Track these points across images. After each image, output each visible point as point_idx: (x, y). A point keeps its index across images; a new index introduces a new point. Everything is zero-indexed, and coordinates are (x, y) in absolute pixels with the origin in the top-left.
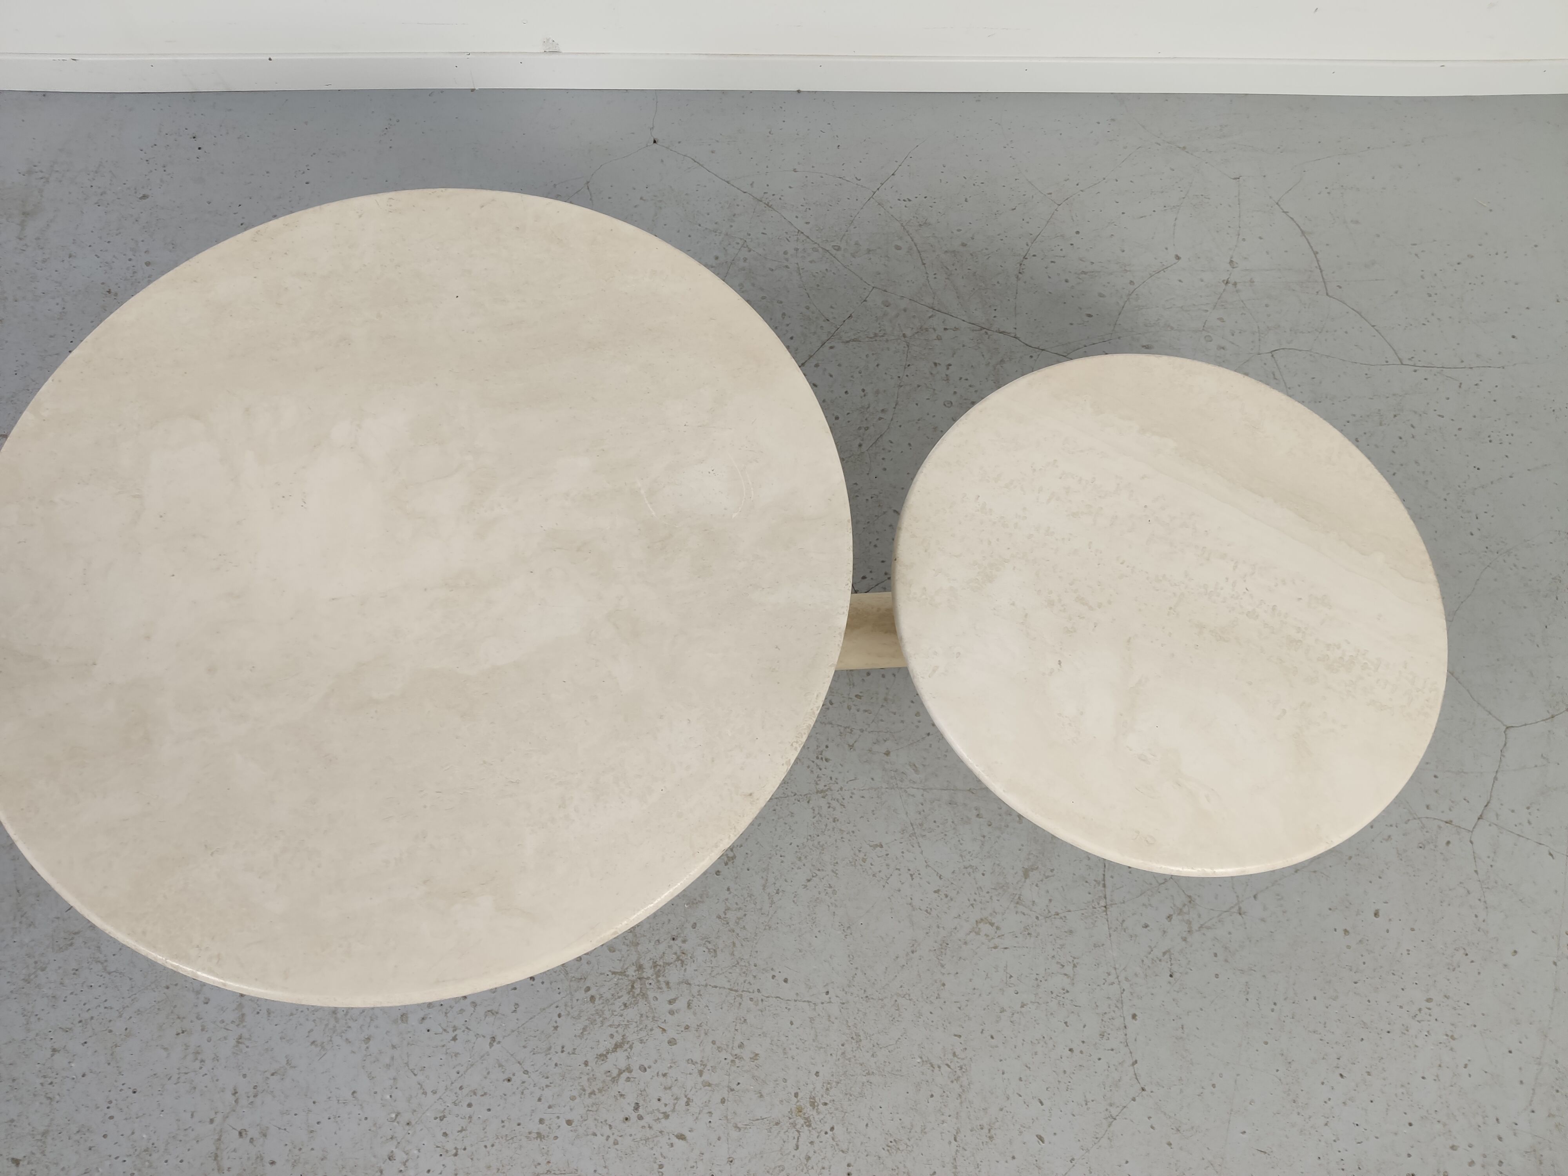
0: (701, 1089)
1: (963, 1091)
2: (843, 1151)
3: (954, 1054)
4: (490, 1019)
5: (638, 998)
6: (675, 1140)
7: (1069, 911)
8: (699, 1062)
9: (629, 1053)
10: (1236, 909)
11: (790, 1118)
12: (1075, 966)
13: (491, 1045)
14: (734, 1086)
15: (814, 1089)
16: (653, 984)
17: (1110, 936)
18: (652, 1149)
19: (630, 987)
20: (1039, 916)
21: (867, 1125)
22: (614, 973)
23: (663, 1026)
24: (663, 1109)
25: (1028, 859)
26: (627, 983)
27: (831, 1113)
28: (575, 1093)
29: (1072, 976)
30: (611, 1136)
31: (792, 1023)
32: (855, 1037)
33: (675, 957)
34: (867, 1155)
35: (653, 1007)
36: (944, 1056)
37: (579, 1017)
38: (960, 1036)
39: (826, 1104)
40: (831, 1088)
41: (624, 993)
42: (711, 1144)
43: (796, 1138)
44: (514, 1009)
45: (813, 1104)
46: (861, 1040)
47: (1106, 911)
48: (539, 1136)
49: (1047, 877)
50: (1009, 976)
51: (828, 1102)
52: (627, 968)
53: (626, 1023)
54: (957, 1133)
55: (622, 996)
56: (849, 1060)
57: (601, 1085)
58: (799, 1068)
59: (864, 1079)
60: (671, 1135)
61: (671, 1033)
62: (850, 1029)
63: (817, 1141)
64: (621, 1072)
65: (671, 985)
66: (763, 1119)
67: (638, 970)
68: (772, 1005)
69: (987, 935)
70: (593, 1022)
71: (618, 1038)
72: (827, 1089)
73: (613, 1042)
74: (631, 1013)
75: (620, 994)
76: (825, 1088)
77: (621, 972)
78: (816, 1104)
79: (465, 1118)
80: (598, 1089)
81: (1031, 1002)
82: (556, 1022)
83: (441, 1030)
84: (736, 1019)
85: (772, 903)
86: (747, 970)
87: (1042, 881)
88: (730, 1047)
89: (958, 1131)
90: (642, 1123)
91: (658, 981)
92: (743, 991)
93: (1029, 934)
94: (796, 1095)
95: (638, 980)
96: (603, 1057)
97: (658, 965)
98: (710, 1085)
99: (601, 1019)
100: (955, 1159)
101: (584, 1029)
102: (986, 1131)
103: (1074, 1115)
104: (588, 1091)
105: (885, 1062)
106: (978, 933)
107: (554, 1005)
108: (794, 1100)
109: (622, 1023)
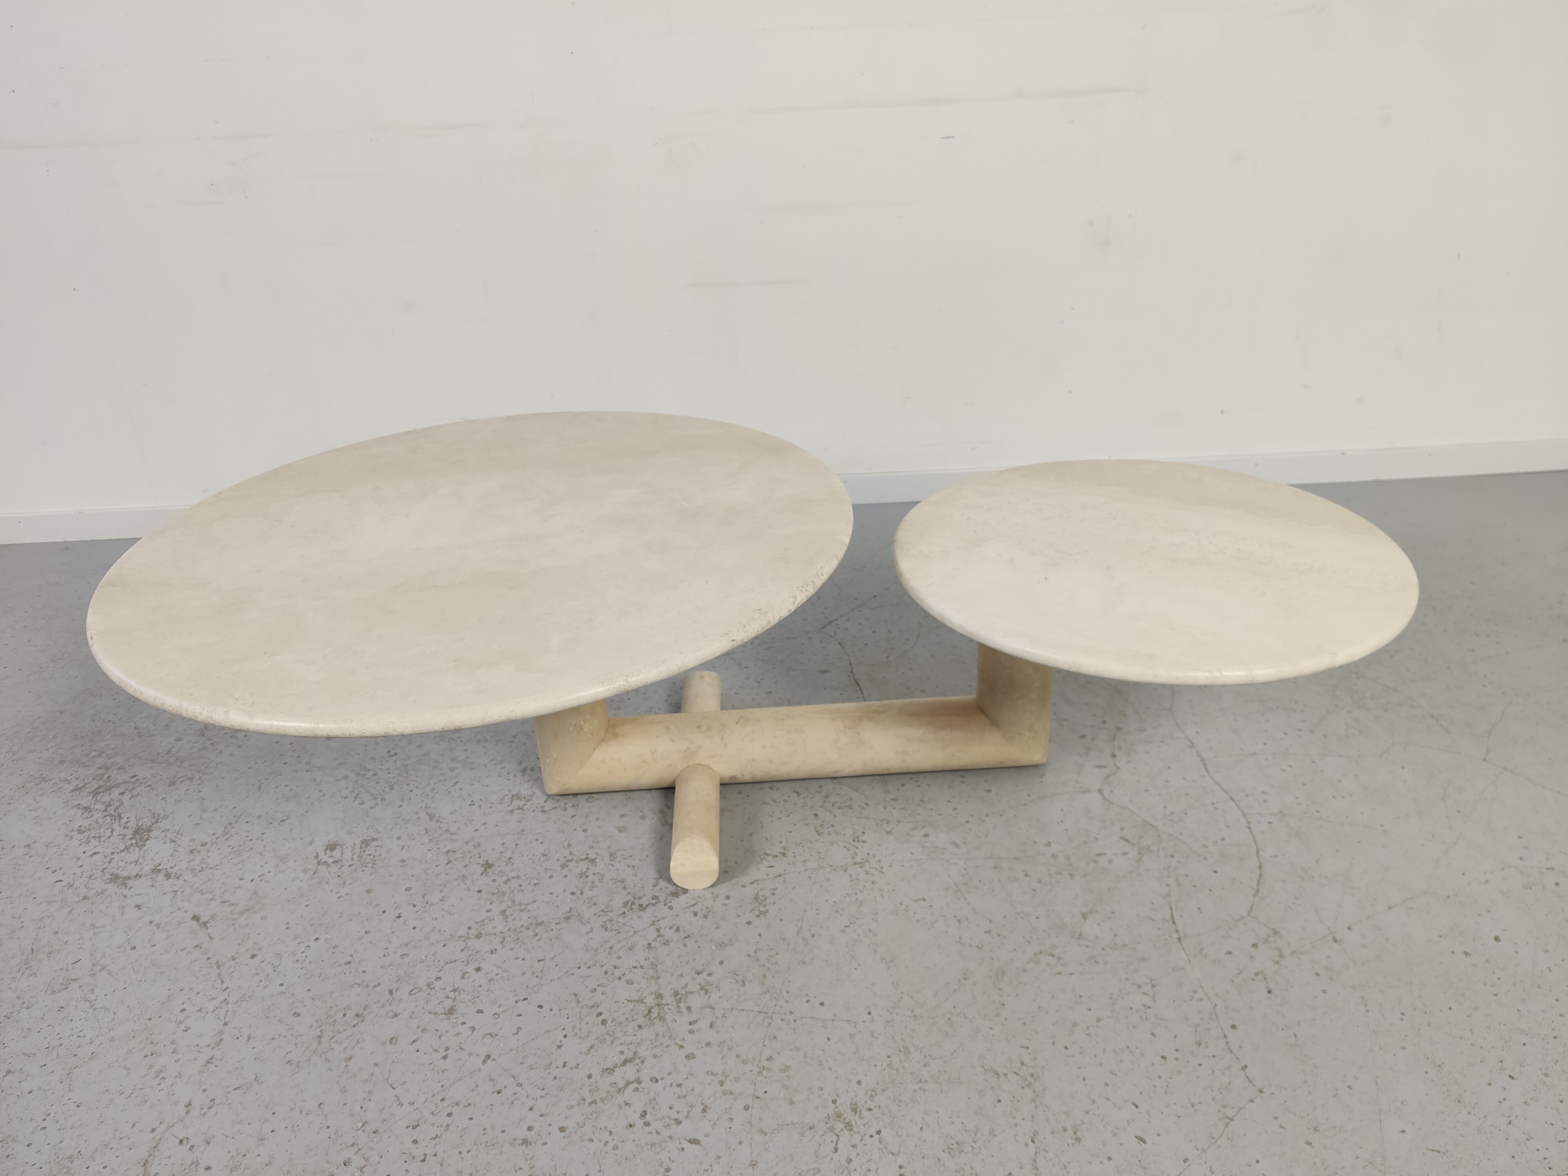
0: (721, 1097)
1: (1038, 1096)
2: (893, 1154)
3: (1023, 1063)
4: (489, 1040)
5: (655, 1020)
6: (687, 1145)
7: (1139, 943)
8: (720, 1074)
9: (640, 1067)
10: (1330, 938)
11: (827, 1123)
12: (1153, 986)
13: (484, 1062)
14: (760, 1094)
15: (856, 1096)
16: (672, 1009)
17: (1190, 961)
18: (659, 1153)
19: (647, 1012)
20: (1105, 948)
21: (921, 1129)
22: (629, 1001)
23: (681, 1043)
24: (675, 1115)
25: (1085, 905)
26: (645, 1009)
27: (877, 1118)
28: (573, 1103)
29: (1152, 994)
30: (611, 1141)
31: (829, 1039)
32: (902, 1049)
33: (699, 987)
34: (923, 1158)
35: (671, 1027)
36: (1011, 1065)
37: (588, 1036)
38: (1028, 1048)
39: (870, 1110)
40: (876, 1095)
41: (639, 1016)
42: (730, 1148)
43: (835, 1142)
44: (517, 1032)
45: (855, 1110)
46: (910, 1053)
47: (1180, 942)
48: (525, 1142)
49: (1109, 918)
50: (1078, 996)
51: (873, 1108)
52: (645, 997)
53: (638, 1041)
54: (1034, 1135)
55: (637, 1019)
56: (897, 1070)
57: (604, 1095)
58: (837, 1078)
59: (916, 1087)
60: (682, 1141)
61: (689, 1049)
62: (897, 1043)
63: (860, 1144)
64: (628, 1084)
65: (692, 1010)
66: (794, 1124)
67: (657, 998)
68: (806, 1024)
69: (1048, 964)
70: (602, 1041)
71: (629, 1054)
72: (872, 1096)
73: (623, 1058)
74: (646, 1033)
75: (635, 1018)
76: (869, 1095)
77: (638, 1000)
78: (858, 1110)
79: (442, 1126)
80: (601, 1099)
81: (1108, 1017)
82: (561, 1042)
83: (431, 1050)
84: (765, 1036)
85: (807, 944)
86: (779, 996)
87: (1103, 921)
88: (758, 1060)
89: (1035, 1133)
90: (648, 1129)
91: (678, 1007)
92: (773, 1013)
93: (1096, 962)
95: (657, 1006)
96: (610, 1070)
97: (679, 994)
98: (731, 1093)
99: (612, 1038)
100: (1035, 1161)
101: (591, 1047)
102: (1070, 1132)
104: (588, 1100)
105: (939, 1071)
106: (1038, 963)
107: (561, 1028)
108: (832, 1106)
109: (634, 1041)
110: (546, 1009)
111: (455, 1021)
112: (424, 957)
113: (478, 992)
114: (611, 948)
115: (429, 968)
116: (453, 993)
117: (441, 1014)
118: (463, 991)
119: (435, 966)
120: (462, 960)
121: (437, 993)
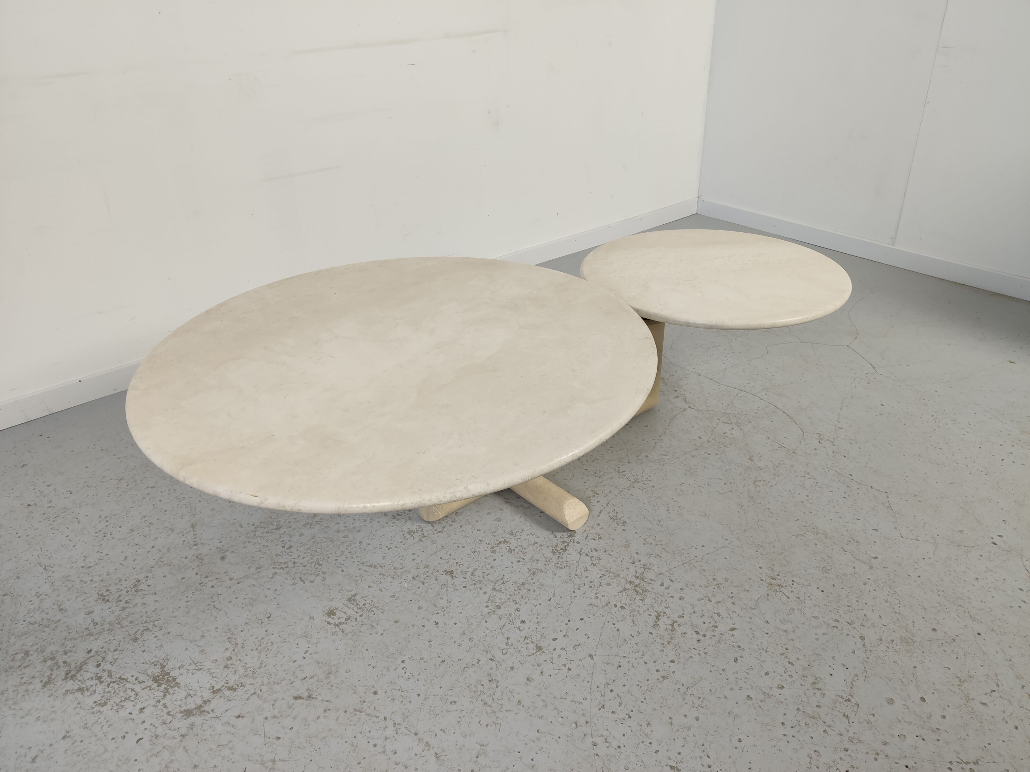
0: (718, 606)
1: (825, 535)
2: (809, 586)
3: (805, 526)
4: (579, 649)
5: (644, 593)
6: (732, 633)
7: (783, 461)
9: (667, 616)
10: (837, 428)
11: (771, 590)
12: (808, 474)
13: (592, 659)
14: (731, 595)
15: (766, 573)
16: (645, 584)
17: (808, 459)
18: (726, 643)
20: (774, 468)
21: (805, 570)
22: (620, 592)
23: (669, 595)
24: (711, 625)
25: (746, 456)
26: (632, 591)
27: (785, 577)
28: (661, 648)
29: (811, 477)
30: (700, 652)
31: (726, 558)
32: (758, 546)
33: (643, 569)
34: (820, 580)
35: (656, 592)
36: (802, 529)
37: (624, 618)
38: (799, 520)
39: (778, 575)
40: (773, 568)
41: (635, 596)
42: (750, 623)
43: (783, 595)
44: (588, 637)
45: (773, 578)
46: (762, 546)
47: (795, 453)
48: (664, 677)
49: (760, 456)
50: (789, 491)
52: (625, 586)
53: (650, 606)
54: (843, 549)
55: (636, 598)
56: (767, 554)
57: (669, 637)
58: (750, 571)
59: (782, 557)
60: (727, 632)
61: (677, 596)
62: (752, 545)
63: (793, 589)
64: (672, 626)
65: (653, 579)
66: (760, 598)
67: (632, 584)
68: (708, 558)
69: (763, 485)
70: (634, 616)
71: (654, 614)
72: (772, 570)
73: (654, 617)
74: (648, 601)
75: (634, 597)
76: (770, 570)
77: (624, 590)
79: (615, 698)
80: (670, 639)
81: (809, 493)
82: (615, 628)
83: (558, 671)
84: (700, 572)
85: (662, 526)
86: (681, 553)
88: (710, 583)
90: (708, 637)
91: (646, 582)
92: (689, 561)
93: (778, 475)
94: (762, 580)
95: (636, 587)
96: (656, 625)
97: (638, 577)
98: (719, 602)
99: (636, 612)
101: (633, 621)
102: (852, 541)
103: (875, 515)
104: (666, 643)
105: (782, 546)
106: (759, 486)
107: (607, 622)
108: (763, 583)
109: (648, 607)
110: (586, 618)
111: (548, 651)
112: (483, 634)
113: (539, 631)
114: (576, 575)
115: (495, 637)
116: (526, 640)
117: (535, 653)
118: (531, 636)
119: (497, 634)
120: (507, 623)
121: (518, 645)
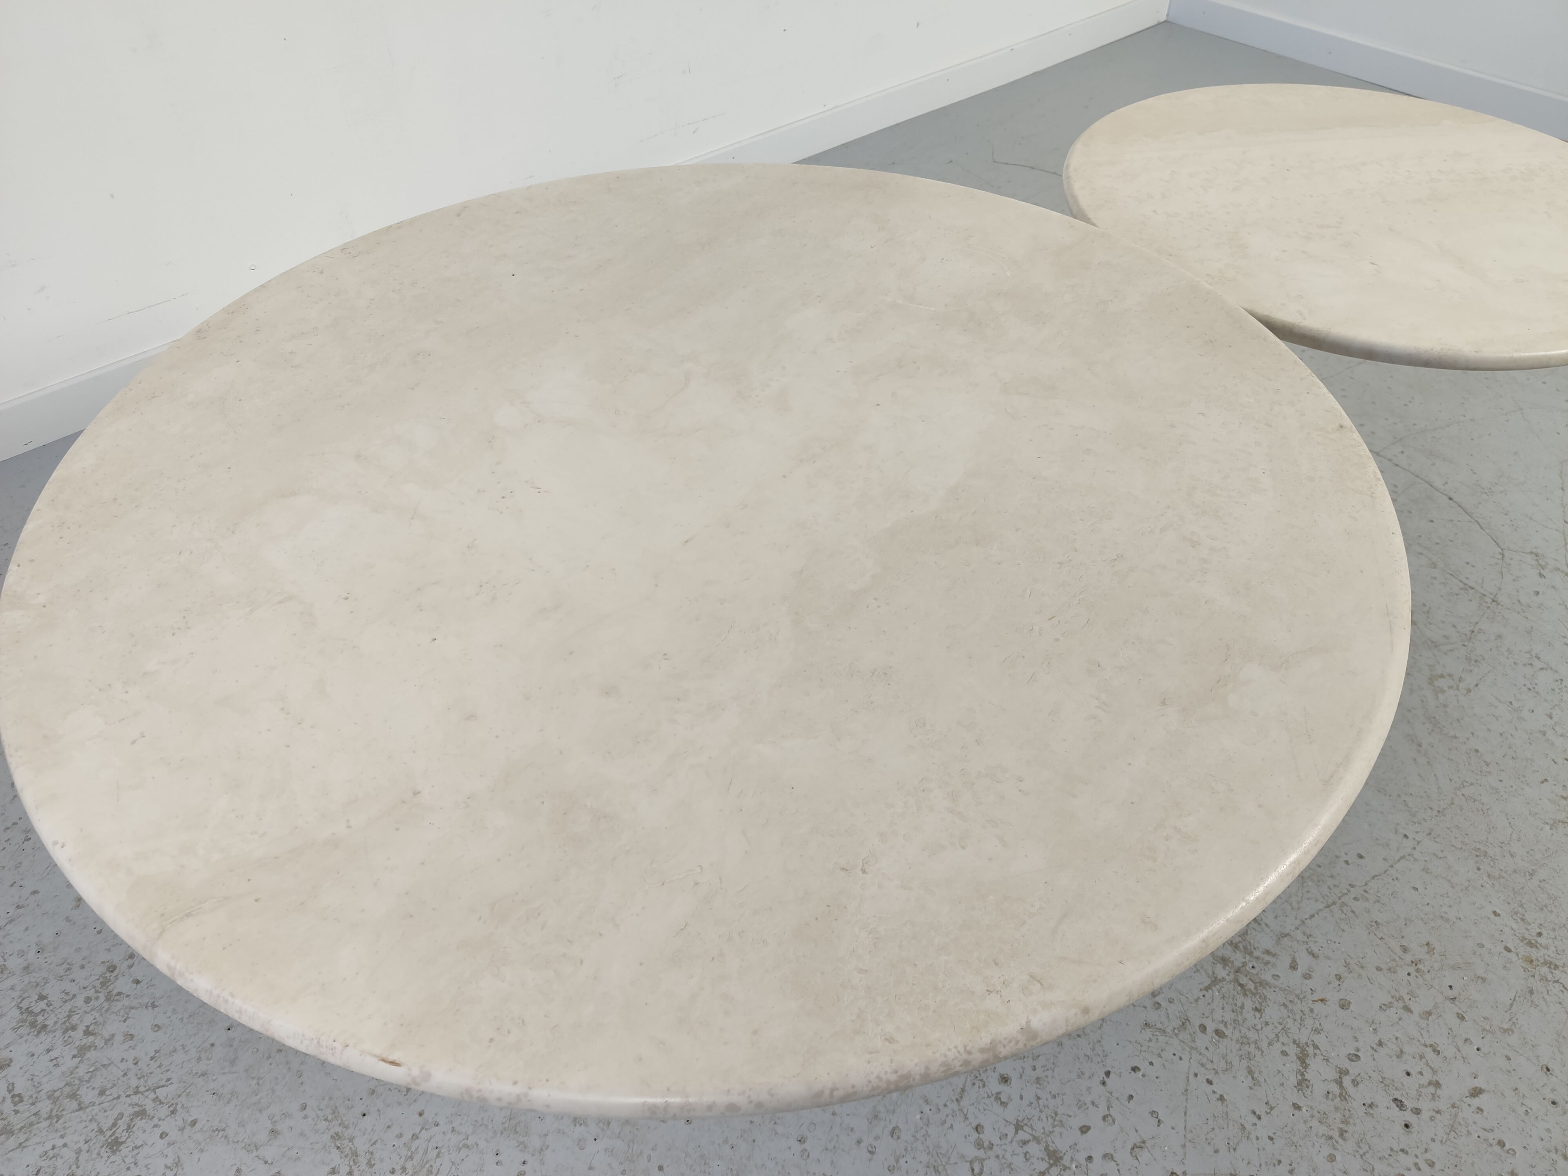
0: (1428, 1024)
4: (1144, 1156)
5: (1259, 991)
6: (1476, 1102)
7: (1477, 623)
8: (1393, 1000)
9: (1322, 1054)
11: (1533, 976)
12: (1538, 658)
14: (1450, 993)
15: (1512, 929)
16: (1255, 965)
17: (1527, 618)
18: (1469, 1133)
19: (1239, 988)
20: (1463, 643)
22: (1207, 989)
23: (1316, 997)
24: (1424, 1080)
26: (1231, 986)
27: (1556, 938)
28: (1327, 1151)
29: (1546, 666)
30: (1417, 1161)
31: (1416, 889)
32: (1477, 854)
35: (1284, 986)
36: (1559, 806)
37: (1229, 1063)
38: (1546, 780)
39: (1540, 934)
40: (1524, 915)
41: (1240, 1000)
42: (1509, 1072)
43: (1564, 990)
44: (1157, 1120)
45: (1530, 944)
46: (1486, 852)
47: (1498, 604)
50: (1509, 704)
51: (1539, 931)
52: (1213, 973)
53: (1280, 1027)
55: (1243, 1004)
56: (1500, 877)
57: (1339, 1116)
58: (1476, 923)
59: (1535, 882)
60: (1465, 1100)
61: (1333, 997)
62: (1465, 851)
64: (1340, 1083)
65: (1272, 950)
66: (1514, 1000)
67: (1226, 965)
68: (1379, 888)
69: (1451, 687)
70: (1249, 1057)
71: (1292, 1050)
72: (1522, 919)
73: (1293, 1058)
74: (1272, 1013)
75: (1239, 1004)
76: (1519, 921)
77: (1212, 981)
78: (1533, 942)
80: (1343, 1122)
81: (1551, 709)
82: (1214, 1092)
84: (1369, 929)
86: (1317, 876)
87: (1428, 617)
88: (1398, 959)
90: (1425, 1115)
91: (1257, 958)
92: (1340, 898)
93: (1476, 662)
95: (1238, 974)
96: (1302, 1084)
97: (1236, 944)
98: (1429, 1013)
99: (1252, 1046)
101: (1250, 1072)
104: (1335, 1134)
105: (1528, 852)
106: (1443, 692)
107: (1191, 1077)
108: (1512, 956)
109: (1277, 1031)
110: (1144, 1066)
113: (1046, 1106)
115: (948, 1125)
116: (1020, 1132)
117: (1048, 1169)
118: (1029, 1119)
119: (950, 1116)
120: (969, 1083)
121: (1004, 1147)
